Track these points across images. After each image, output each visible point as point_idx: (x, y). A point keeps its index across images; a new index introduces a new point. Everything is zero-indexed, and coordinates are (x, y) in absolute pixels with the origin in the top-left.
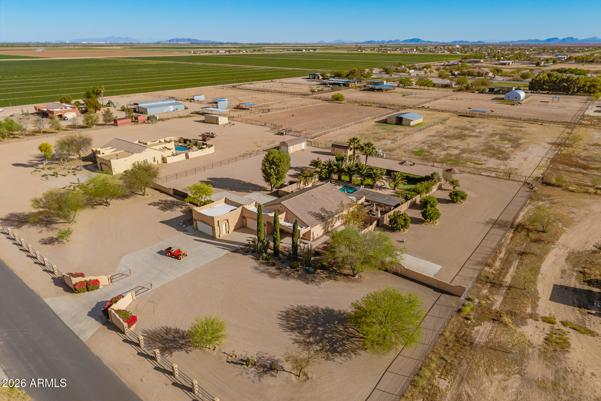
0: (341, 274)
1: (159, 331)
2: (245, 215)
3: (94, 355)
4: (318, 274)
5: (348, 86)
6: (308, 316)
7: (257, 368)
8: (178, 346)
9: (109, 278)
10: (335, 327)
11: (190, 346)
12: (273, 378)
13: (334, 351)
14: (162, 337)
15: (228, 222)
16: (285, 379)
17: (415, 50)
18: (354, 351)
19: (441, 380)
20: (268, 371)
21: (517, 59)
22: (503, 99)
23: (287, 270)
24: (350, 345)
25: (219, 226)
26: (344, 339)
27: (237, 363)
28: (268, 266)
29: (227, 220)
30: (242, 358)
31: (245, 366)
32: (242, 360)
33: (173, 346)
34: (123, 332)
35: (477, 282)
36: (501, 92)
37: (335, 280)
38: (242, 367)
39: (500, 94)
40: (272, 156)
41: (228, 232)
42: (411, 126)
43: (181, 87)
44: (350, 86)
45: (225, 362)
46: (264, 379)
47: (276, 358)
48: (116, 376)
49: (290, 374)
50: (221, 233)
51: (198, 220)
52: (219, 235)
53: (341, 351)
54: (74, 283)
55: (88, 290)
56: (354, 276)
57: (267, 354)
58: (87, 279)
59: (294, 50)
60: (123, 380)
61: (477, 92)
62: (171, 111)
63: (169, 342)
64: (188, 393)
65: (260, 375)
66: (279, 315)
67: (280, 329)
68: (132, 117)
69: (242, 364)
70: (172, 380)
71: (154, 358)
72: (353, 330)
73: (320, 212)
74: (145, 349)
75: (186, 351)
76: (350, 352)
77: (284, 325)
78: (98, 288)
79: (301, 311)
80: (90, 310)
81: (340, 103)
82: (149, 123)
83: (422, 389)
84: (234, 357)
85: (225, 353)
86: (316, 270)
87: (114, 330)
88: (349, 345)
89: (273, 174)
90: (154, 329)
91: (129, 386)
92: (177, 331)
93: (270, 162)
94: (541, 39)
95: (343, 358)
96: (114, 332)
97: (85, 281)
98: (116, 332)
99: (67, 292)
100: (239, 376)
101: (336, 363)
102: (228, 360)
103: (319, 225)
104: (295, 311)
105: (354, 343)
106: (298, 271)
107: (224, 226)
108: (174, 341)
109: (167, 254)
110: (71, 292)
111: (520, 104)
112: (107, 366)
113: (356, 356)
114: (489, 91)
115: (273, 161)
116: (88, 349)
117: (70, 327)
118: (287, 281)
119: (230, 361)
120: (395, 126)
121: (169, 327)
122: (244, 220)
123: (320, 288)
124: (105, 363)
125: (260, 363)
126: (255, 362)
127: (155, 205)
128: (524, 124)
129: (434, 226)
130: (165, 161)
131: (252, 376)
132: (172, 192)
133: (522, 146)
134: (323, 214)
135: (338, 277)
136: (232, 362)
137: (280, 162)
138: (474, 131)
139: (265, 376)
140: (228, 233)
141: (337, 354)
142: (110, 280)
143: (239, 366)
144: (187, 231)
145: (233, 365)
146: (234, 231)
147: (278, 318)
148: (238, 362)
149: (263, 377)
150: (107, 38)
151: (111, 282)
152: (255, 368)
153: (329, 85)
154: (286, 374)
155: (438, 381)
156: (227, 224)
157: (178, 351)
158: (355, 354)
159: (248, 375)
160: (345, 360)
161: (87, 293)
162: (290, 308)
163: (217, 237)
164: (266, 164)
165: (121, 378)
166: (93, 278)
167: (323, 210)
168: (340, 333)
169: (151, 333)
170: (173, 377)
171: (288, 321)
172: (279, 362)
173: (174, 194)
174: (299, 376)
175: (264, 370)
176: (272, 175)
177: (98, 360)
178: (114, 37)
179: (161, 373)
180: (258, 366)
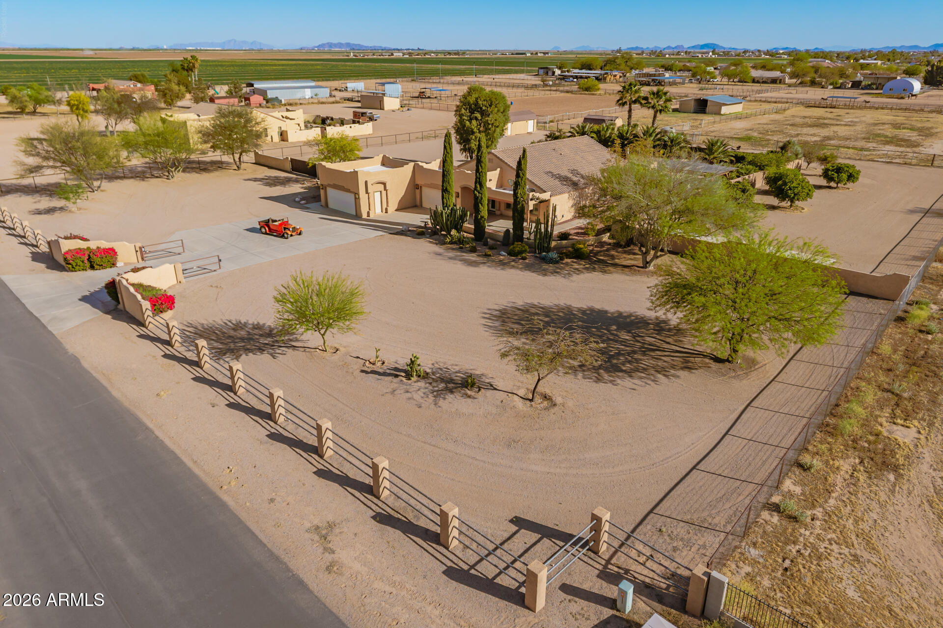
0: (615, 265)
1: (221, 325)
2: (419, 182)
3: (67, 353)
4: (567, 264)
5: (605, 79)
6: (547, 316)
7: (430, 383)
8: (254, 347)
9: (138, 249)
10: (613, 334)
11: (281, 347)
12: (469, 400)
13: (614, 369)
14: (224, 333)
15: (385, 189)
16: (499, 403)
17: (711, 54)
18: (662, 371)
19: (895, 427)
20: (456, 388)
21: (889, 60)
22: (881, 93)
23: (502, 257)
24: (651, 362)
25: (367, 192)
26: (634, 352)
27: (384, 374)
28: (464, 252)
29: (384, 184)
30: (397, 366)
31: (404, 379)
32: (396, 369)
33: (243, 346)
34: (141, 324)
35: (923, 281)
36: (874, 87)
37: (605, 272)
38: (396, 380)
39: (873, 89)
40: (474, 96)
41: (386, 209)
42: (722, 115)
43: (327, 80)
44: (608, 79)
45: (357, 373)
46: (446, 401)
47: (477, 372)
48: (103, 386)
49: (510, 395)
50: (371, 208)
51: (330, 186)
52: (368, 213)
53: (631, 369)
54: (64, 249)
55: (92, 267)
56: (645, 267)
57: (456, 365)
58: (93, 245)
59: (512, 54)
60: (115, 393)
61: (832, 87)
62: (307, 97)
63: (236, 341)
64: (260, 421)
65: (438, 394)
66: (485, 313)
67: (488, 333)
68: (240, 97)
69: (396, 376)
70: (228, 398)
71: (197, 364)
72: (654, 339)
73: (570, 175)
74: (182, 349)
75: (271, 355)
76: (653, 372)
77: (496, 327)
78: (114, 265)
79: (533, 310)
80: (87, 293)
81: (593, 94)
82: (268, 108)
83: (853, 441)
84: (379, 364)
85: (358, 357)
86: (562, 259)
87: (124, 321)
88: (646, 361)
89: (475, 130)
90: (211, 322)
91: (126, 404)
92: (257, 327)
93: (470, 107)
94: (922, 45)
95: (636, 381)
96: (125, 324)
97: (88, 248)
98: (128, 323)
99: (53, 269)
100: (390, 396)
101: (619, 387)
102: (365, 369)
103: (566, 195)
104: (519, 309)
105: (661, 359)
106: (524, 259)
107: (378, 195)
108: (249, 339)
109: (263, 230)
110: (58, 270)
111: (914, 97)
112: (90, 370)
113: (669, 378)
114: (852, 87)
115: (476, 104)
116: (60, 343)
117: (35, 313)
118: (502, 272)
119: (369, 370)
120: (694, 115)
121: (242, 322)
122: (418, 191)
123: (572, 281)
124: (86, 364)
125: (438, 375)
126: (427, 374)
127: (255, 181)
128: (931, 115)
129: (799, 213)
130: (285, 139)
131: (417, 396)
132: (289, 166)
133: (939, 135)
134: (575, 179)
135: (610, 268)
136: (374, 372)
137: (490, 106)
138: (841, 121)
139: (450, 397)
140: (386, 212)
141: (620, 374)
142: (139, 253)
143: (390, 378)
144: (308, 208)
145: (377, 376)
146: (396, 210)
147: (484, 318)
148: (388, 371)
149: (444, 399)
150: (224, 43)
151: (143, 259)
152: (426, 383)
153: (571, 79)
154: (500, 395)
155: (888, 428)
156: (384, 193)
157: (254, 354)
158: (665, 375)
159: (409, 395)
160: (643, 384)
161: (90, 273)
162: (509, 305)
163: (365, 216)
164: (463, 111)
165: (110, 389)
166: (105, 245)
167: (574, 172)
168: (623, 342)
169: (203, 327)
170: (232, 394)
171: (503, 321)
172: (484, 378)
173: (293, 169)
174: (531, 400)
175: (447, 387)
176: (473, 133)
177: (75, 360)
178: (235, 41)
179: (207, 386)
180: (435, 380)
